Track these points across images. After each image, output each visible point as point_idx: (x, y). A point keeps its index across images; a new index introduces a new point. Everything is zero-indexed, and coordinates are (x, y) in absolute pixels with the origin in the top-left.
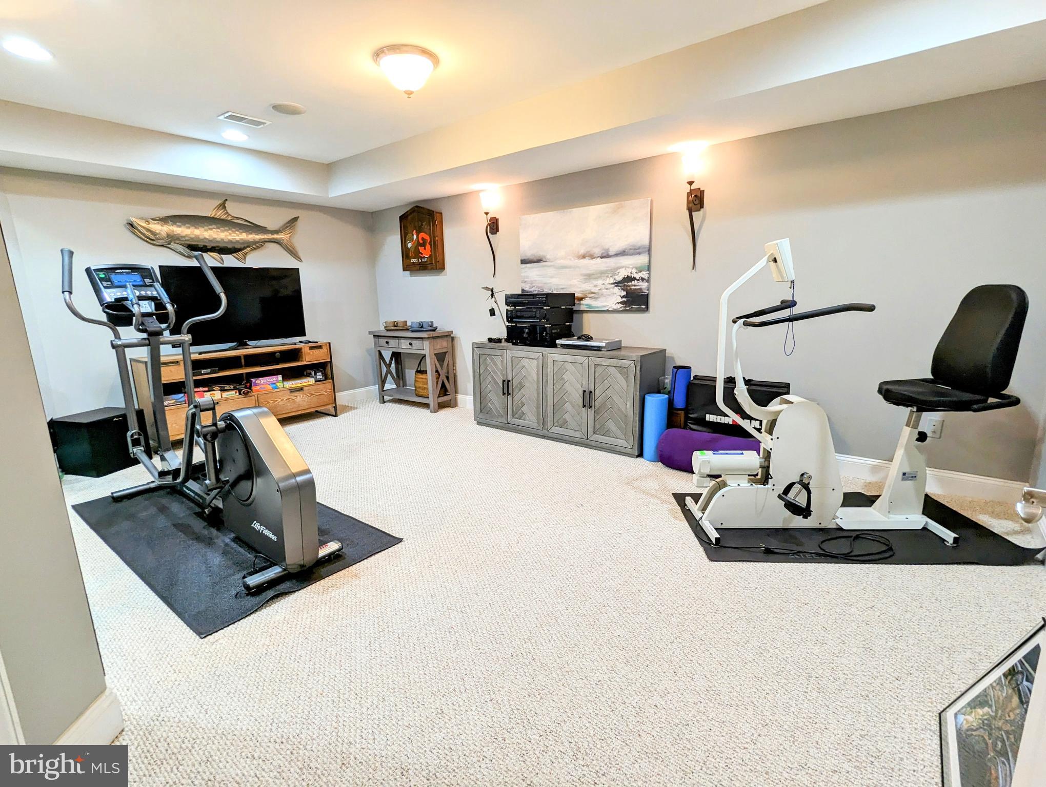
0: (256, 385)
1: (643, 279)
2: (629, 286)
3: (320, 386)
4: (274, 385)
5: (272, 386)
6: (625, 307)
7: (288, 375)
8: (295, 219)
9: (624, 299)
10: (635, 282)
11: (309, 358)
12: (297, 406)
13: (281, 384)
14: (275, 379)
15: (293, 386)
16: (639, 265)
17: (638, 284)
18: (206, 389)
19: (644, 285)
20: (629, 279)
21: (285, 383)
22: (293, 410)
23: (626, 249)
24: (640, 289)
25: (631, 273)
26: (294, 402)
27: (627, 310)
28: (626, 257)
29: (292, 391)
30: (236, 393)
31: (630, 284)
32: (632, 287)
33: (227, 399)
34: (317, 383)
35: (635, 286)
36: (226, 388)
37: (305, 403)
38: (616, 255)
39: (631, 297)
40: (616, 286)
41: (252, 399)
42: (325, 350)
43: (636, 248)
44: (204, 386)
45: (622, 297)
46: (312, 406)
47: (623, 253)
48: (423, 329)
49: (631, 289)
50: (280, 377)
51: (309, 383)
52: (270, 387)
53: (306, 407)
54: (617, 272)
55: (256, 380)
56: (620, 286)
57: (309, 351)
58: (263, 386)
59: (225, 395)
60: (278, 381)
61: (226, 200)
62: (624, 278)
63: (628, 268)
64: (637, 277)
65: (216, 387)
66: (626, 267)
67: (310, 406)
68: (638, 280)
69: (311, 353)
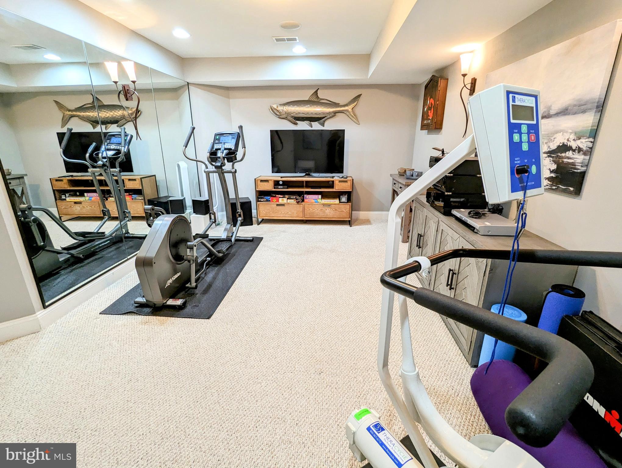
0: (306, 198)
1: (579, 150)
2: (562, 158)
3: (342, 206)
4: (316, 201)
5: (315, 200)
6: (552, 185)
7: (325, 196)
8: (359, 96)
9: (553, 175)
10: (569, 154)
11: (338, 187)
12: (326, 215)
13: (320, 200)
14: (317, 197)
15: (325, 203)
16: (580, 129)
17: (572, 156)
18: (282, 196)
19: (578, 159)
20: (564, 148)
21: (323, 200)
22: (323, 217)
23: (569, 105)
24: (573, 164)
25: (568, 140)
26: (324, 212)
27: (553, 189)
28: (567, 117)
29: (324, 205)
30: (294, 201)
31: (563, 155)
32: (565, 160)
33: (288, 204)
34: (340, 204)
35: (569, 158)
36: (291, 197)
37: (331, 214)
38: (557, 114)
39: (561, 174)
40: (549, 156)
41: (301, 206)
42: (349, 183)
43: (582, 103)
44: (281, 195)
45: (552, 172)
46: (336, 217)
47: (564, 112)
48: (412, 178)
49: (563, 162)
50: (320, 196)
51: (335, 203)
52: (313, 201)
53: (332, 217)
54: (552, 138)
55: (306, 196)
56: (553, 157)
57: (338, 183)
58: (310, 200)
59: (289, 201)
60: (319, 199)
61: (319, 89)
62: (559, 146)
63: (567, 132)
64: (574, 145)
65: (287, 196)
66: (563, 131)
67: (333, 217)
68: (574, 151)
69: (340, 184)
